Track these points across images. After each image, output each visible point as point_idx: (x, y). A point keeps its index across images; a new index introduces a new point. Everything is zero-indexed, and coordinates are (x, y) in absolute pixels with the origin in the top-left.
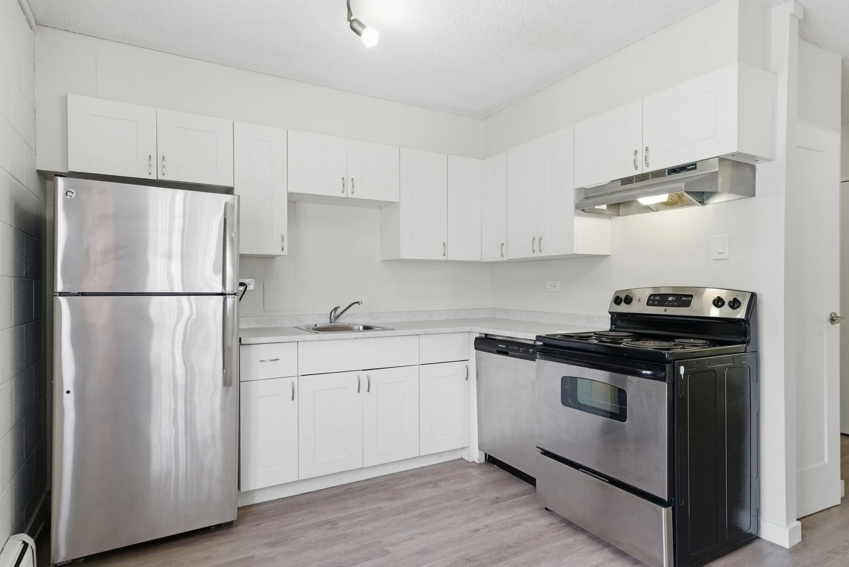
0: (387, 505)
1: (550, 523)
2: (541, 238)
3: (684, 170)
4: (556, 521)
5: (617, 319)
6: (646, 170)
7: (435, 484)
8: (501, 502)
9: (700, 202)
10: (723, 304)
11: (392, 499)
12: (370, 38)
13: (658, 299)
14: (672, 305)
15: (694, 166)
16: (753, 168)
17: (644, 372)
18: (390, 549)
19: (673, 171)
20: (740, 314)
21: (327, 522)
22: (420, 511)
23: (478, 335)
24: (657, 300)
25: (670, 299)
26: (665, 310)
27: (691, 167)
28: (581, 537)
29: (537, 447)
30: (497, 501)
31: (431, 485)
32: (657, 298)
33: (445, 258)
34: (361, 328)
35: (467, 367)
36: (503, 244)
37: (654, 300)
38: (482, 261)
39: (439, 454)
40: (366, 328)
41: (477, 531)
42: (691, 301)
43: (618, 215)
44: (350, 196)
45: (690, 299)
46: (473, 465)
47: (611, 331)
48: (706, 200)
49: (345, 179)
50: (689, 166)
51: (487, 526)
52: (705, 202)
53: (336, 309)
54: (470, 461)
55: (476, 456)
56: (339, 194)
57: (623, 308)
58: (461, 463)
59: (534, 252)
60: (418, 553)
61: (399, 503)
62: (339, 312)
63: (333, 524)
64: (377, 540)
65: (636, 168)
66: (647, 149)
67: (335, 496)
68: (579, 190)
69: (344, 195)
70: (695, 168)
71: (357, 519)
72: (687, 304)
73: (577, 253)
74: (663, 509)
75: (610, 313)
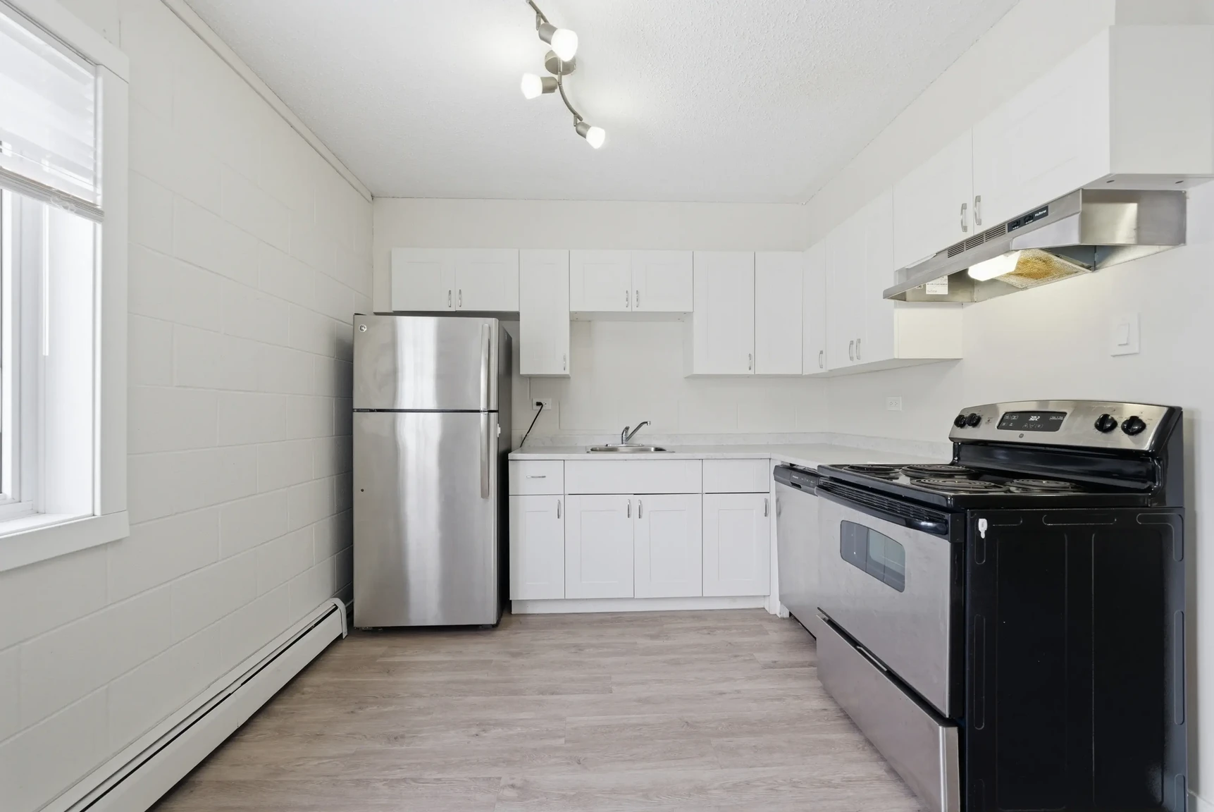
0: (644, 642)
1: (824, 708)
2: (859, 341)
3: (1030, 220)
4: (834, 707)
5: (960, 447)
6: (979, 230)
7: (711, 631)
8: (776, 668)
9: (1088, 268)
10: (1114, 424)
11: (652, 637)
12: (596, 137)
13: (1018, 419)
14: (1034, 427)
15: (1045, 211)
16: (1180, 197)
17: (923, 523)
18: (614, 688)
19: (1016, 223)
20: (1145, 442)
21: (575, 646)
22: (672, 656)
23: (779, 463)
24: (1013, 421)
25: (1033, 418)
26: (1021, 436)
27: (1040, 213)
28: (854, 737)
29: (819, 608)
30: (773, 665)
31: (705, 631)
32: (1014, 418)
33: (751, 372)
34: (653, 449)
35: (766, 501)
36: (821, 352)
37: (1009, 421)
38: (805, 373)
39: (734, 598)
40: (658, 450)
41: (722, 693)
42: (1062, 421)
43: (973, 301)
44: (635, 309)
45: (1061, 418)
46: (773, 619)
47: (952, 464)
48: (1100, 262)
49: (629, 292)
50: (1037, 212)
51: (738, 692)
52: (1097, 266)
53: (627, 429)
54: (771, 613)
55: (776, 608)
56: (624, 309)
57: (969, 433)
58: (761, 615)
59: (851, 358)
60: (639, 700)
61: (658, 643)
62: (630, 432)
63: (579, 648)
64: (608, 675)
65: (965, 229)
66: (978, 199)
67: (602, 621)
68: (900, 271)
69: (629, 309)
70: (1046, 214)
71: (605, 650)
72: (1055, 426)
73: (901, 357)
74: (941, 728)
75: (951, 439)
